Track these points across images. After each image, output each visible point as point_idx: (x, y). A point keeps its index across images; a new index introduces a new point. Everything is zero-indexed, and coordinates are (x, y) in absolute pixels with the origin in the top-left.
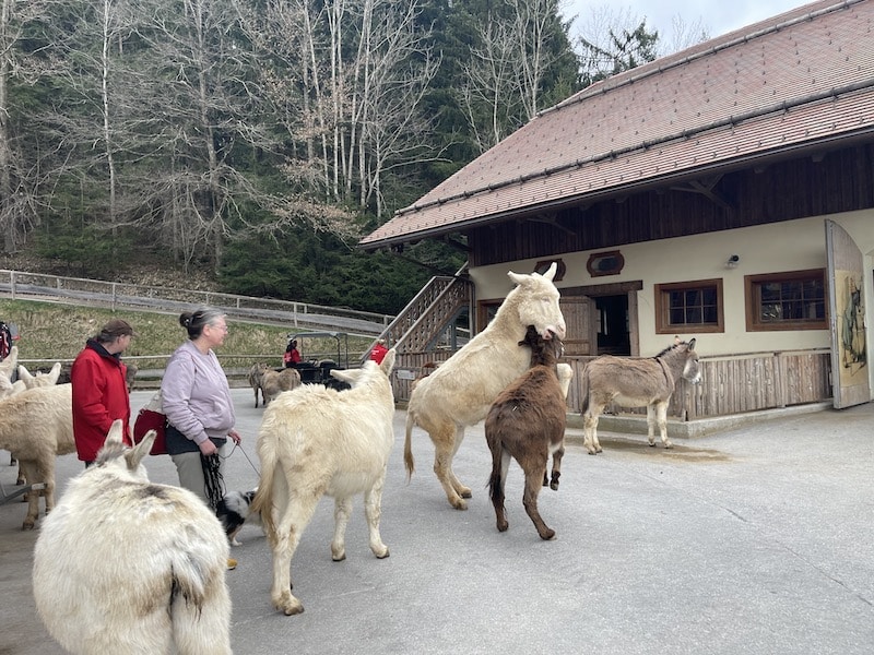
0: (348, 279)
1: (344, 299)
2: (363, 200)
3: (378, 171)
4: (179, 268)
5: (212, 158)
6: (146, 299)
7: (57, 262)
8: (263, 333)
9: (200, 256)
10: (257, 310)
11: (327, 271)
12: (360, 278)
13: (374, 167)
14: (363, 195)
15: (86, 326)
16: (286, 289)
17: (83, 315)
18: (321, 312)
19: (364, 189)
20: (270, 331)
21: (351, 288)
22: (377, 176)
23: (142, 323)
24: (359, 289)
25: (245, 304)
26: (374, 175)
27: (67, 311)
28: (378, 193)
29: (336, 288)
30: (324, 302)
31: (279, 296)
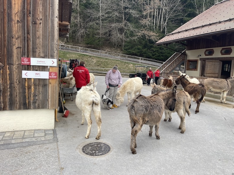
0: (155, 52)
1: (153, 57)
2: (161, 30)
3: (166, 21)
4: (114, 47)
5: (124, 19)
6: (106, 55)
7: (89, 45)
8: (132, 65)
9: (119, 44)
10: (131, 59)
11: (150, 49)
12: (158, 51)
13: (165, 20)
14: (162, 28)
15: (94, 60)
16: (139, 54)
17: (93, 58)
18: (147, 60)
19: (162, 27)
20: (133, 64)
21: (155, 54)
22: (166, 23)
23: (105, 60)
24: (158, 54)
25: (129, 57)
26: (165, 22)
27: (90, 57)
28: (166, 28)
29: (152, 54)
30: (148, 57)
31: (137, 56)
